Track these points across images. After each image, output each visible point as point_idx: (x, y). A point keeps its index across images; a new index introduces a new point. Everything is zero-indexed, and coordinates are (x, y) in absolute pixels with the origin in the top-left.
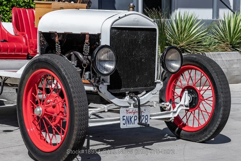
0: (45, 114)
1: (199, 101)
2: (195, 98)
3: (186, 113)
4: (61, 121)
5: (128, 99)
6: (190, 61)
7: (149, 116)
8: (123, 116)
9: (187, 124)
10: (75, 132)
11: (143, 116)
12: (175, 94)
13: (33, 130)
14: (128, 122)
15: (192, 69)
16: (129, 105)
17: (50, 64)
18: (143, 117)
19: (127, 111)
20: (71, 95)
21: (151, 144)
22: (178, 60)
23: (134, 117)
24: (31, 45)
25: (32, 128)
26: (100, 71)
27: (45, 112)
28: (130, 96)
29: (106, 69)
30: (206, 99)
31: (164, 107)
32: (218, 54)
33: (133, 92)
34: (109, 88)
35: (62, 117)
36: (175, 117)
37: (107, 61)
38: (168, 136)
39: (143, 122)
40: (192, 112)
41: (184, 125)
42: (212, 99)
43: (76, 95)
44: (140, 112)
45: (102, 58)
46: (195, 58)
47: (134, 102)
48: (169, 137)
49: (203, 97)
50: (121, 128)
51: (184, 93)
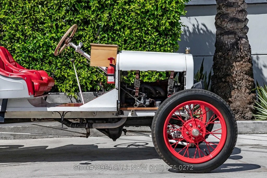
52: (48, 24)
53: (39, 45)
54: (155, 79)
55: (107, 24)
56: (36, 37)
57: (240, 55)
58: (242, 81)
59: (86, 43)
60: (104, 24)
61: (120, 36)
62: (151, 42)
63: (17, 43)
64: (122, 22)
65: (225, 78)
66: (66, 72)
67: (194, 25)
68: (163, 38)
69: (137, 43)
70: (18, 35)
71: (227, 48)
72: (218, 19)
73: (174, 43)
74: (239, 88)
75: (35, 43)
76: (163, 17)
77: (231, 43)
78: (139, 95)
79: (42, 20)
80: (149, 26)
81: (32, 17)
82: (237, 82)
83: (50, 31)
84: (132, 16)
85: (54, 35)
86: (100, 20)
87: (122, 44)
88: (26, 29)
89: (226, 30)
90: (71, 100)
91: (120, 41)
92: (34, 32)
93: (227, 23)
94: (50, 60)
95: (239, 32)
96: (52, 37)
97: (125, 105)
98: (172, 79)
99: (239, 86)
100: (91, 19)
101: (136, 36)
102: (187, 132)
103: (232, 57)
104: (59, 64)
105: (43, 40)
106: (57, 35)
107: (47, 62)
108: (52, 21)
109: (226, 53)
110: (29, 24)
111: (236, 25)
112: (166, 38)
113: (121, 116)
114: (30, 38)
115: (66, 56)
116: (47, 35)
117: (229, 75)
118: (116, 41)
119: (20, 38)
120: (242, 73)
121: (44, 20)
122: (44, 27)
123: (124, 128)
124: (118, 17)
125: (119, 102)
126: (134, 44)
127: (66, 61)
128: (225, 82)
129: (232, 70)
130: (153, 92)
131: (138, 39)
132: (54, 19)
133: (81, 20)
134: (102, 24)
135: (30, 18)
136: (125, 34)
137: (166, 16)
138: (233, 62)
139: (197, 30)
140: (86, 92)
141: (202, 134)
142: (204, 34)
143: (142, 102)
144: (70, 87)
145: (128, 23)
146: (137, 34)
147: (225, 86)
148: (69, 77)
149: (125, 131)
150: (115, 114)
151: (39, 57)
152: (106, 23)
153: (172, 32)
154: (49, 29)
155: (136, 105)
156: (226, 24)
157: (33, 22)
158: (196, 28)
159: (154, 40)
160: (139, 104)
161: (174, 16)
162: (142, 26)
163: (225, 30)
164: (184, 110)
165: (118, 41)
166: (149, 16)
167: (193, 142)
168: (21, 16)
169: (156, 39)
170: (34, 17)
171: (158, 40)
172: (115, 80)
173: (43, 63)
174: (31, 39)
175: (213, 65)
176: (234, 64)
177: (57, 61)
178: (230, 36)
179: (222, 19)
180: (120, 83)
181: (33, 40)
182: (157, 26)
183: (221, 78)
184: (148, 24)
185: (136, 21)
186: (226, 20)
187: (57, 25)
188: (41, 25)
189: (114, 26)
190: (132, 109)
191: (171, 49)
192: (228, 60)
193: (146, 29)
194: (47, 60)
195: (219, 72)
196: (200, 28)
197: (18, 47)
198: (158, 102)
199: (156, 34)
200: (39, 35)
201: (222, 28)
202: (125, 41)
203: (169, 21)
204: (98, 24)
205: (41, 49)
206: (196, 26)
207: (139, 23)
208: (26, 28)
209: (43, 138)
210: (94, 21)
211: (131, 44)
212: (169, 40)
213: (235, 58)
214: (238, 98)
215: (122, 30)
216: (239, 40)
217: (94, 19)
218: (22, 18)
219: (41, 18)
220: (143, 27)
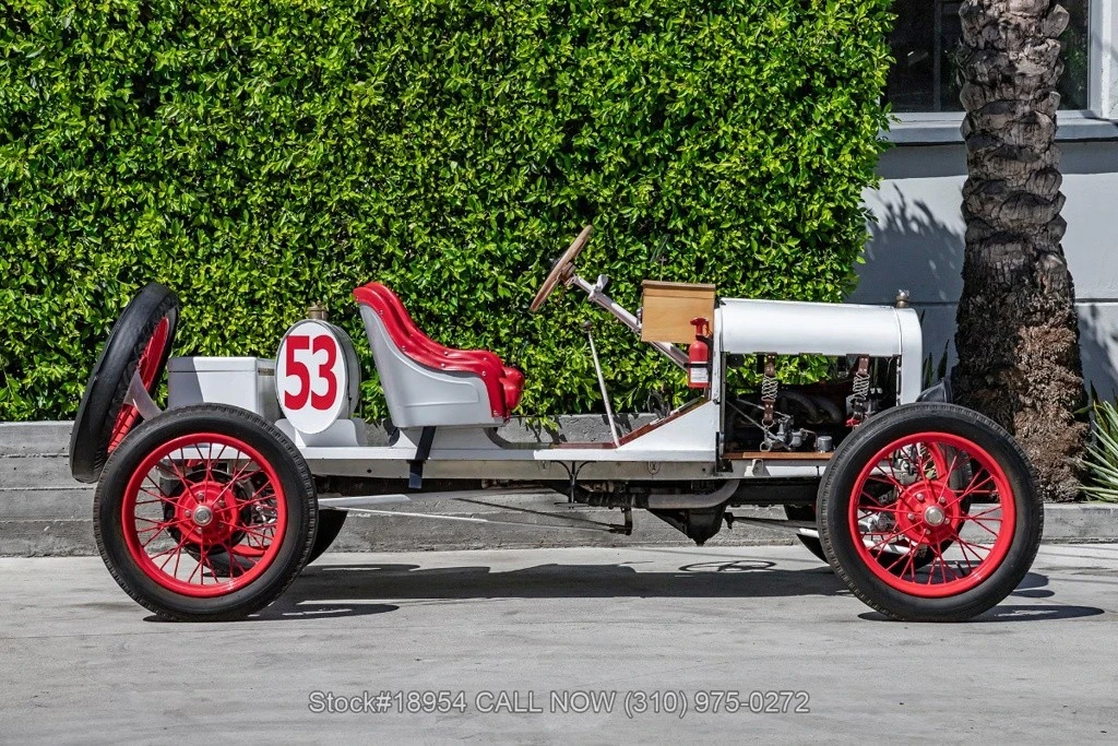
52: (474, 216)
53: (451, 276)
54: (786, 376)
55: (648, 216)
56: (439, 255)
57: (1042, 306)
58: (1048, 384)
59: (583, 269)
60: (639, 216)
61: (683, 249)
62: (777, 266)
63: (384, 269)
64: (690, 208)
65: (996, 375)
66: (525, 355)
67: (890, 207)
68: (813, 255)
69: (733, 269)
70: (389, 248)
71: (1000, 284)
72: (971, 193)
73: (845, 270)
74: (1038, 404)
75: (439, 272)
76: (813, 194)
77: (1012, 268)
78: (774, 418)
79: (458, 203)
80: (770, 221)
81: (430, 195)
82: (1032, 388)
83: (481, 236)
84: (721, 191)
85: (492, 246)
86: (627, 202)
87: (689, 272)
88: (413, 230)
89: (998, 229)
90: (537, 436)
91: (684, 263)
92: (434, 239)
93: (1001, 209)
94: (478, 320)
95: (1036, 235)
96: (487, 252)
97: (735, 445)
98: (863, 376)
99: (1039, 399)
100: (601, 200)
101: (733, 249)
102: (910, 515)
103: (1016, 312)
104: (504, 332)
105: (461, 262)
106: (499, 248)
107: (469, 324)
108: (486, 207)
109: (998, 299)
110: (420, 215)
111: (1027, 213)
112: (822, 255)
113: (726, 476)
114: (421, 255)
115: (524, 307)
116: (471, 246)
117: (1008, 366)
118: (672, 264)
119: (393, 254)
120: (1049, 358)
121: (464, 202)
122: (464, 223)
123: (729, 509)
124: (679, 193)
125: (722, 436)
126: (726, 274)
127: (523, 321)
128: (995, 386)
129: (1016, 351)
130: (812, 411)
131: (738, 257)
132: (493, 201)
133: (572, 202)
134: (632, 214)
135: (425, 199)
136: (698, 244)
137: (823, 191)
138: (1020, 326)
139: (899, 222)
140: (582, 413)
141: (951, 520)
142: (923, 233)
143: (781, 439)
144: (536, 399)
145: (707, 211)
146: (734, 244)
147: (995, 400)
148: (533, 371)
149: (730, 519)
150: (708, 469)
151: (448, 311)
152: (644, 212)
153: (839, 238)
154: (478, 228)
155: (764, 447)
156: (997, 209)
157: (434, 210)
158: (898, 216)
159: (786, 260)
160: (774, 444)
161: (845, 192)
162: (750, 220)
163: (994, 228)
164: (896, 460)
165: (680, 265)
166: (772, 192)
167: (926, 540)
168: (399, 193)
169: (790, 259)
170: (436, 195)
171: (797, 260)
172: (710, 379)
173: (458, 328)
174: (427, 258)
175: (956, 336)
176: (1023, 332)
177: (499, 323)
178: (1010, 247)
179: (983, 195)
180: (724, 385)
181: (429, 264)
182: (796, 219)
183: (981, 376)
184: (769, 213)
185: (731, 207)
186: (997, 198)
187: (501, 219)
188: (454, 219)
189: (667, 221)
190: (756, 456)
191: (836, 287)
192: (1004, 319)
193: (761, 228)
194: (469, 319)
195: (977, 357)
196: (909, 214)
197: (389, 282)
198: (822, 440)
199: (793, 243)
200: (447, 246)
201: (985, 222)
202: (700, 264)
203: (832, 205)
204: (621, 215)
205: (454, 287)
206: (897, 210)
207: (741, 212)
208: (411, 226)
209: (455, 549)
210: (609, 205)
211: (716, 273)
212: (831, 261)
213: (1024, 314)
214: (1035, 436)
215: (691, 232)
216: (1037, 259)
217: (609, 200)
218: (401, 197)
219: (456, 197)
220: (752, 223)
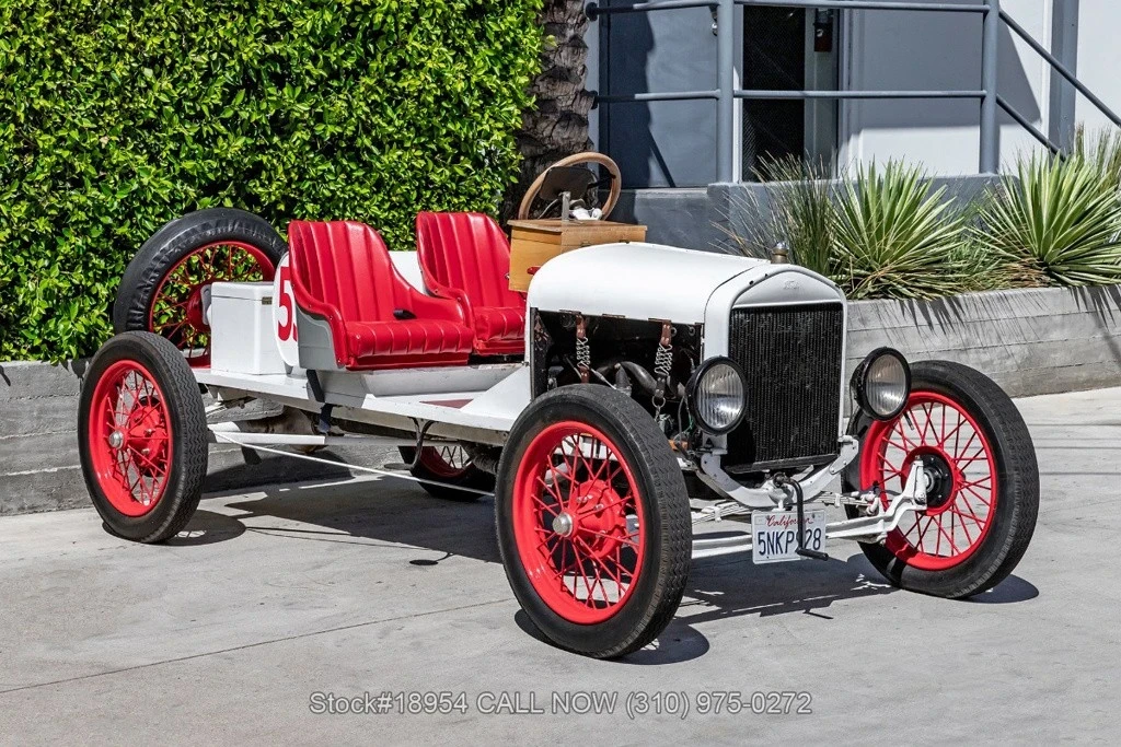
0: (579, 532)
1: (954, 489)
2: (943, 479)
3: (918, 520)
4: (618, 549)
5: (771, 488)
6: (930, 382)
7: (823, 531)
8: (760, 534)
9: (919, 548)
10: (661, 579)
11: (809, 530)
12: (886, 466)
13: (541, 571)
14: (772, 547)
15: (933, 401)
16: (774, 504)
17: (596, 413)
18: (809, 534)
19: (769, 519)
20: (652, 490)
21: (826, 603)
22: (899, 384)
23: (785, 535)
24: (480, 326)
25: (540, 567)
26: (707, 422)
27: (580, 528)
28: (775, 481)
29: (720, 418)
30: (975, 484)
31: (860, 506)
32: (1000, 298)
33: (782, 470)
34: (725, 462)
35: (619, 538)
36: (888, 533)
37: (725, 396)
38: (865, 580)
39: (810, 547)
40: (933, 518)
41: (912, 552)
42: (988, 483)
43: (664, 489)
44: (801, 522)
45: (712, 387)
46: (944, 375)
47: (785, 495)
48: (869, 583)
49: (964, 476)
50: (756, 563)
51: (914, 467)
56: (130, 173)
60: (333, 134)
62: (449, 186)
64: (376, 125)
70: (80, 165)
79: (152, 116)
80: (446, 140)
81: (126, 106)
83: (176, 153)
84: (405, 109)
85: (188, 165)
86: (320, 118)
96: (182, 171)
98: (666, 346)
100: (298, 115)
108: (181, 121)
110: (112, 128)
114: (112, 174)
121: (159, 115)
122: (156, 139)
124: (367, 109)
132: (187, 114)
134: (325, 131)
137: (490, 111)
145: (391, 129)
152: (338, 130)
157: (130, 124)
168: (92, 103)
170: (132, 107)
174: (117, 177)
181: (120, 184)
184: (444, 132)
185: (410, 124)
186: (552, 117)
188: (146, 134)
189: (353, 138)
193: (435, 147)
200: (141, 165)
207: (418, 130)
208: (104, 141)
217: (306, 116)
218: (93, 108)
219: (149, 108)
220: (428, 142)
